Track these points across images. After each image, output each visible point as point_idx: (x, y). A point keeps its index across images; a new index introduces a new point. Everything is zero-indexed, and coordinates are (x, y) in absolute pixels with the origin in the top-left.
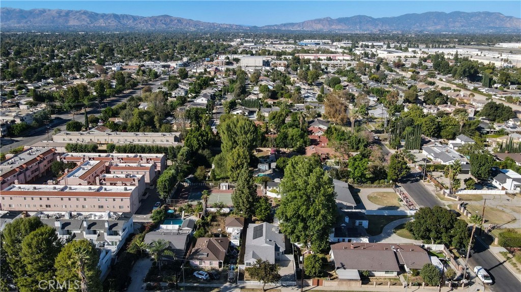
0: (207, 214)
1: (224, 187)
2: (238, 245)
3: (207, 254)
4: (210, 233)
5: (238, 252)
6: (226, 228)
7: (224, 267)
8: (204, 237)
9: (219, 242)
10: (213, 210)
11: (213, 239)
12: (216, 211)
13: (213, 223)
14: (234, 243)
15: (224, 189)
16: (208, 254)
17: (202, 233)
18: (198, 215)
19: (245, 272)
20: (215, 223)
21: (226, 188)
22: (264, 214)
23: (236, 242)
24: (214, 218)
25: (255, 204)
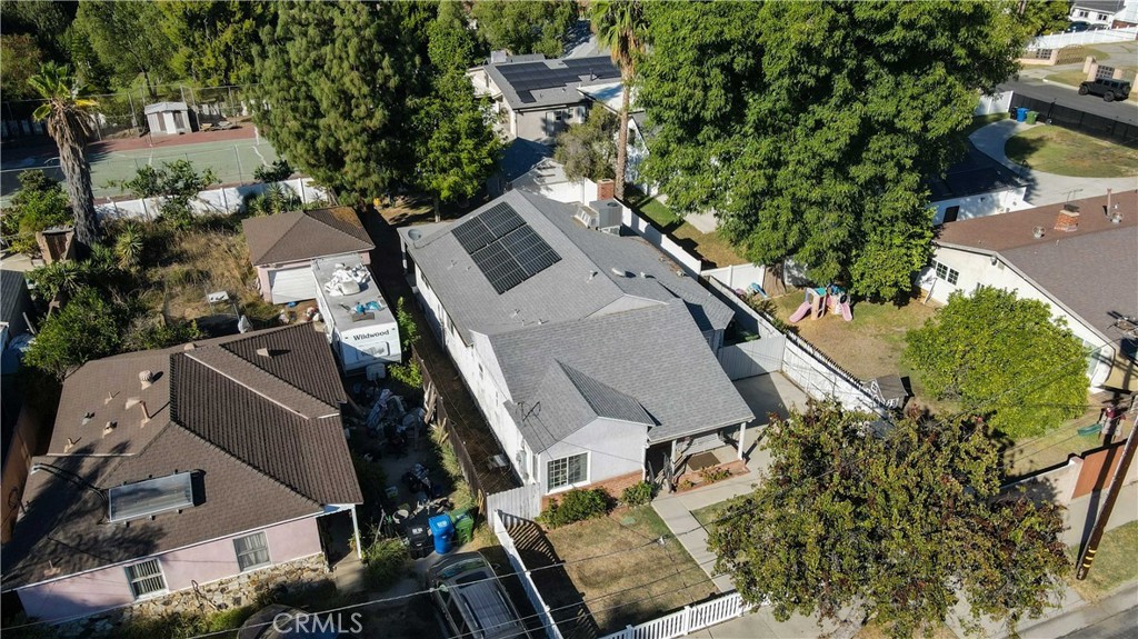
0: (105, 230)
1: (169, 118)
2: (396, 351)
3: (184, 478)
4: (157, 321)
5: (415, 399)
6: (261, 272)
7: (366, 543)
8: (115, 350)
9: (259, 363)
10: (141, 208)
11: (203, 354)
12: (155, 213)
13: (155, 274)
14: (362, 346)
15: (171, 129)
16: (198, 479)
17: (95, 332)
18: (42, 243)
19: (552, 534)
20: (176, 269)
21: (179, 124)
22: (472, 161)
23: (380, 338)
24: (156, 247)
25: (410, 102)
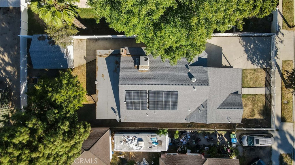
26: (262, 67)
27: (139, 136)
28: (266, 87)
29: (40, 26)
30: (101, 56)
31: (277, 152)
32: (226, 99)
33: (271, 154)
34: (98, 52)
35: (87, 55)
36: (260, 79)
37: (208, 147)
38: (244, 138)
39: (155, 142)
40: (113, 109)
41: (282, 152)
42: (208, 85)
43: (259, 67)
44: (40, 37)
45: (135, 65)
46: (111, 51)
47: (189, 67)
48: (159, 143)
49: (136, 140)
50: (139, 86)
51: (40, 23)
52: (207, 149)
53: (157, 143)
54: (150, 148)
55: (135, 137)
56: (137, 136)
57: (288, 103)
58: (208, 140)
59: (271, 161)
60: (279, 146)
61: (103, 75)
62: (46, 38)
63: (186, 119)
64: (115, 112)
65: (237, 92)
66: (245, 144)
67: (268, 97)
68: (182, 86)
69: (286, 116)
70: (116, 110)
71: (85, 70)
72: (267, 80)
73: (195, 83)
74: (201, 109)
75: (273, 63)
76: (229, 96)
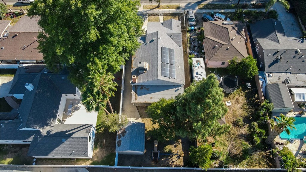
26: (147, 18)
27: (195, 75)
28: (159, 16)
29: (107, 156)
30: (136, 99)
31: (197, 11)
32: (167, 27)
33: (199, 13)
34: (133, 101)
35: (134, 118)
36: (154, 18)
37: (199, 42)
38: (191, 24)
39: (198, 65)
40: (176, 91)
41: (197, 8)
42: (157, 32)
43: (147, 19)
44: (118, 145)
45: (144, 73)
46: (133, 92)
47: (146, 43)
48: (198, 62)
49: (198, 76)
50: (158, 67)
51: (105, 156)
52: (200, 42)
53: (198, 63)
54: (202, 68)
55: (195, 77)
56: (195, 76)
57: (168, 6)
58: (194, 42)
59: (204, 13)
60: (194, 9)
61: (150, 98)
62: (119, 139)
63: (180, 47)
64: (178, 89)
65: (162, 24)
66: (194, 23)
67: (165, 15)
68: (158, 44)
69: (176, 7)
70: (177, 89)
71: (146, 119)
72: (155, 15)
73: (157, 38)
74: (173, 37)
75: (145, 13)
76: (164, 26)
